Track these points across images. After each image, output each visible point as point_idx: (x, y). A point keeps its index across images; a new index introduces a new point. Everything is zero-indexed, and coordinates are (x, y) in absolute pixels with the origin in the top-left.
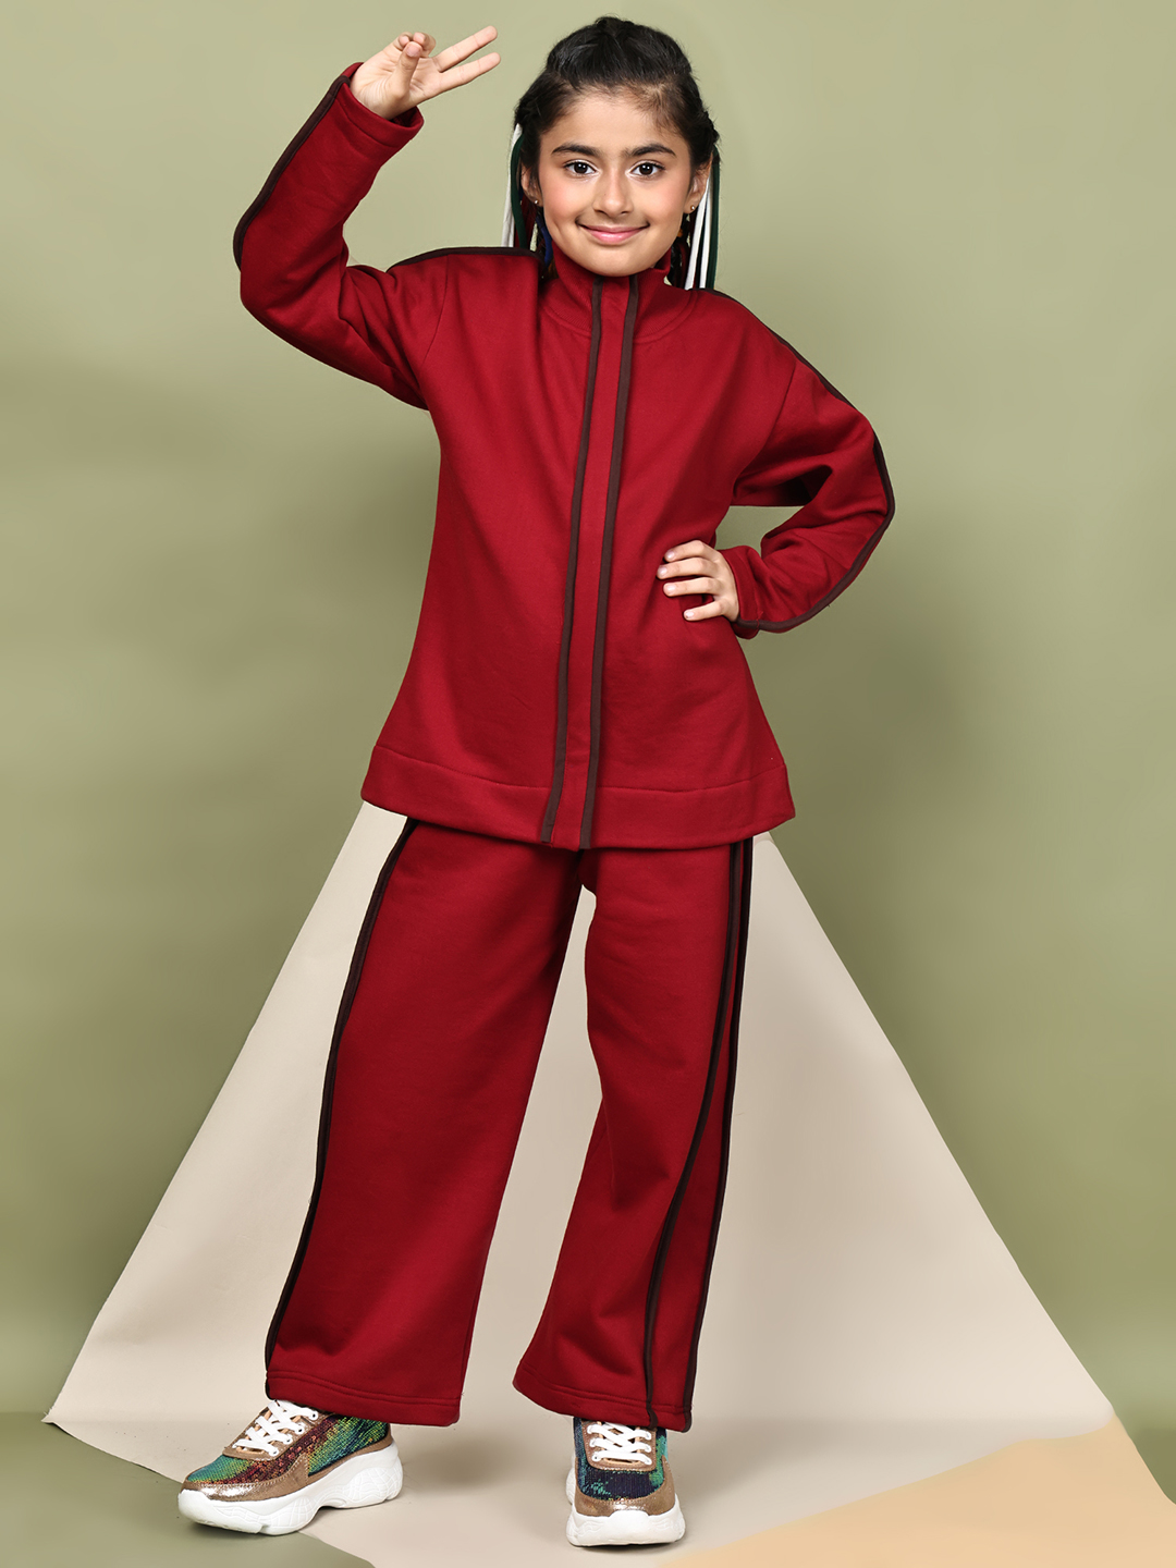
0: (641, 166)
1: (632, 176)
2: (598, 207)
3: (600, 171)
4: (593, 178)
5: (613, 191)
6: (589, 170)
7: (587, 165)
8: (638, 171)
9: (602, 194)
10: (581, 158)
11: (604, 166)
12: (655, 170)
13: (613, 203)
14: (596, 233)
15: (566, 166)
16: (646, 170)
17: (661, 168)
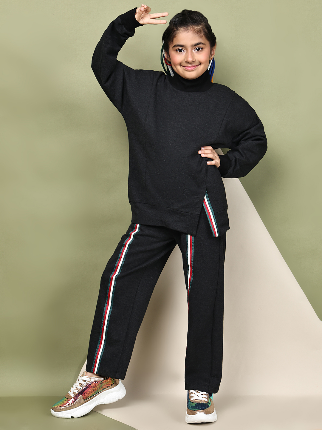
0: (197, 49)
1: (194, 51)
2: (186, 61)
3: (186, 51)
4: (184, 53)
5: (190, 56)
6: (183, 51)
7: (182, 50)
8: (196, 50)
9: (187, 57)
10: (180, 48)
11: (187, 49)
12: (201, 49)
13: (190, 59)
14: (186, 68)
15: (176, 50)
16: (198, 49)
17: (202, 49)
